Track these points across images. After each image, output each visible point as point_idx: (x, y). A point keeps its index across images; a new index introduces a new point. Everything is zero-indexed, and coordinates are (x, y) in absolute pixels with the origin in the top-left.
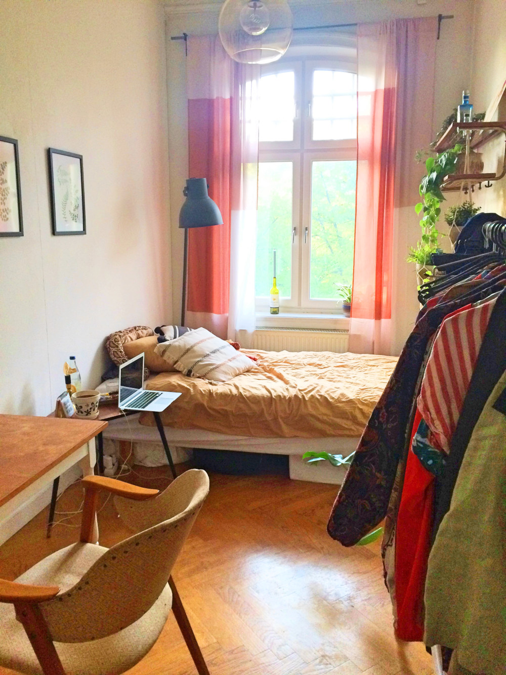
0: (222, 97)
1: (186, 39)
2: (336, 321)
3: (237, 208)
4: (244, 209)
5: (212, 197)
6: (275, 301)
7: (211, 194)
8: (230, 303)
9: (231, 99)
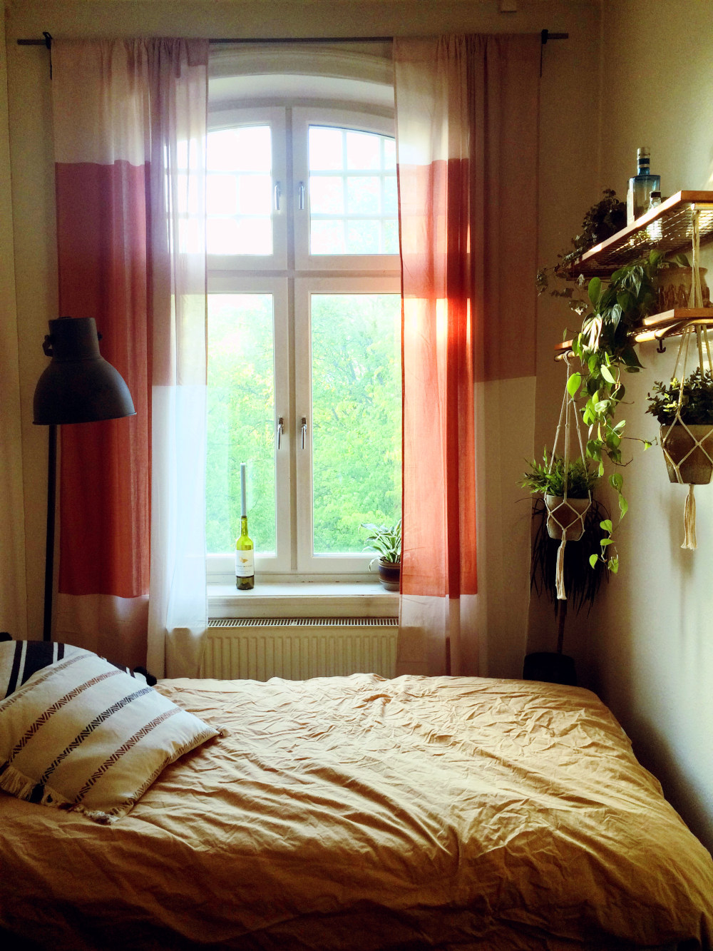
0: (128, 163)
1: (49, 47)
2: (369, 601)
3: (165, 381)
4: (178, 383)
5: (108, 358)
6: (246, 564)
7: (106, 353)
8: (152, 571)
9: (147, 166)
